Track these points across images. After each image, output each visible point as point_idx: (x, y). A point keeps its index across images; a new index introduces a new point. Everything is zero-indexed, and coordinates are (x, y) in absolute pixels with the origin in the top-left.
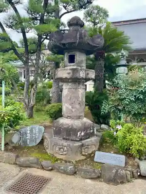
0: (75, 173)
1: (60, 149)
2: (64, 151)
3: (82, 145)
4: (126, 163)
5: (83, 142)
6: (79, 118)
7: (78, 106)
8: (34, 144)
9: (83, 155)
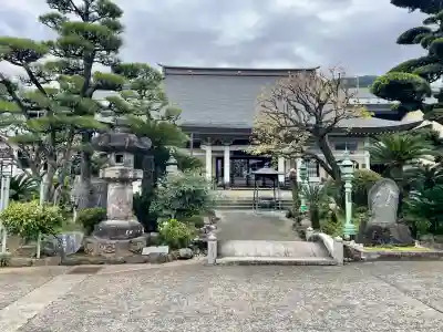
0: (125, 262)
1: (108, 248)
3: (131, 242)
5: (132, 239)
8: (73, 252)
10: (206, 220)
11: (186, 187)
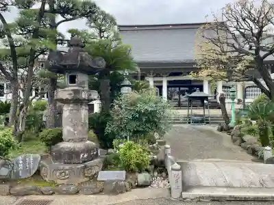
0: (78, 192)
1: (61, 173)
2: (65, 175)
3: (86, 167)
4: (126, 177)
5: (86, 163)
6: (82, 140)
7: (80, 128)
8: (29, 175)
9: (86, 177)
10: (156, 136)
11: (142, 107)
